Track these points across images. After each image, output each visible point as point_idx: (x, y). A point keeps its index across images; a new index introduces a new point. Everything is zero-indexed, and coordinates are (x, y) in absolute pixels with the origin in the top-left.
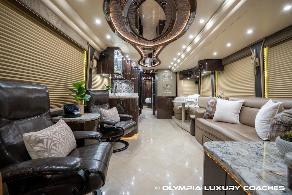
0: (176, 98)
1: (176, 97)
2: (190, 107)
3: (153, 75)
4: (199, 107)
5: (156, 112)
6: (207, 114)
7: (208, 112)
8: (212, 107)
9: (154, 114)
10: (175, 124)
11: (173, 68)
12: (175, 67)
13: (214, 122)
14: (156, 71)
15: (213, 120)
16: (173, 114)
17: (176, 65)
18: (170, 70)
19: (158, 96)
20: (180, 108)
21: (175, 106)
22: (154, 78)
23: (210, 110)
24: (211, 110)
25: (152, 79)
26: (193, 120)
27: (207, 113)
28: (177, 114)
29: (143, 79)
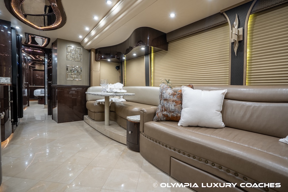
0: (91, 88)
1: (90, 86)
2: (114, 101)
3: (48, 52)
4: (125, 100)
5: (56, 110)
6: (163, 115)
7: (165, 110)
8: (173, 101)
9: (50, 113)
10: (91, 129)
11: (86, 40)
12: (91, 39)
13: (182, 128)
14: (55, 44)
15: (179, 124)
16: (85, 111)
17: (93, 33)
18: (79, 44)
19: (58, 84)
20: (99, 103)
21: (89, 100)
22: (50, 58)
23: (170, 107)
24: (172, 106)
25: (46, 60)
26: (136, 125)
27: (165, 113)
28: (93, 113)
29: (29, 58)
